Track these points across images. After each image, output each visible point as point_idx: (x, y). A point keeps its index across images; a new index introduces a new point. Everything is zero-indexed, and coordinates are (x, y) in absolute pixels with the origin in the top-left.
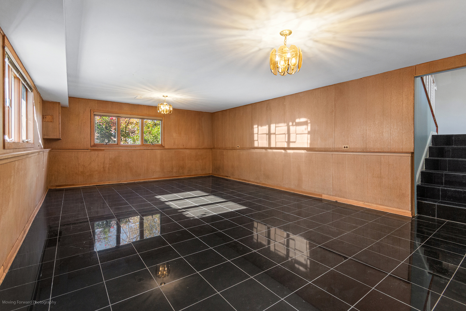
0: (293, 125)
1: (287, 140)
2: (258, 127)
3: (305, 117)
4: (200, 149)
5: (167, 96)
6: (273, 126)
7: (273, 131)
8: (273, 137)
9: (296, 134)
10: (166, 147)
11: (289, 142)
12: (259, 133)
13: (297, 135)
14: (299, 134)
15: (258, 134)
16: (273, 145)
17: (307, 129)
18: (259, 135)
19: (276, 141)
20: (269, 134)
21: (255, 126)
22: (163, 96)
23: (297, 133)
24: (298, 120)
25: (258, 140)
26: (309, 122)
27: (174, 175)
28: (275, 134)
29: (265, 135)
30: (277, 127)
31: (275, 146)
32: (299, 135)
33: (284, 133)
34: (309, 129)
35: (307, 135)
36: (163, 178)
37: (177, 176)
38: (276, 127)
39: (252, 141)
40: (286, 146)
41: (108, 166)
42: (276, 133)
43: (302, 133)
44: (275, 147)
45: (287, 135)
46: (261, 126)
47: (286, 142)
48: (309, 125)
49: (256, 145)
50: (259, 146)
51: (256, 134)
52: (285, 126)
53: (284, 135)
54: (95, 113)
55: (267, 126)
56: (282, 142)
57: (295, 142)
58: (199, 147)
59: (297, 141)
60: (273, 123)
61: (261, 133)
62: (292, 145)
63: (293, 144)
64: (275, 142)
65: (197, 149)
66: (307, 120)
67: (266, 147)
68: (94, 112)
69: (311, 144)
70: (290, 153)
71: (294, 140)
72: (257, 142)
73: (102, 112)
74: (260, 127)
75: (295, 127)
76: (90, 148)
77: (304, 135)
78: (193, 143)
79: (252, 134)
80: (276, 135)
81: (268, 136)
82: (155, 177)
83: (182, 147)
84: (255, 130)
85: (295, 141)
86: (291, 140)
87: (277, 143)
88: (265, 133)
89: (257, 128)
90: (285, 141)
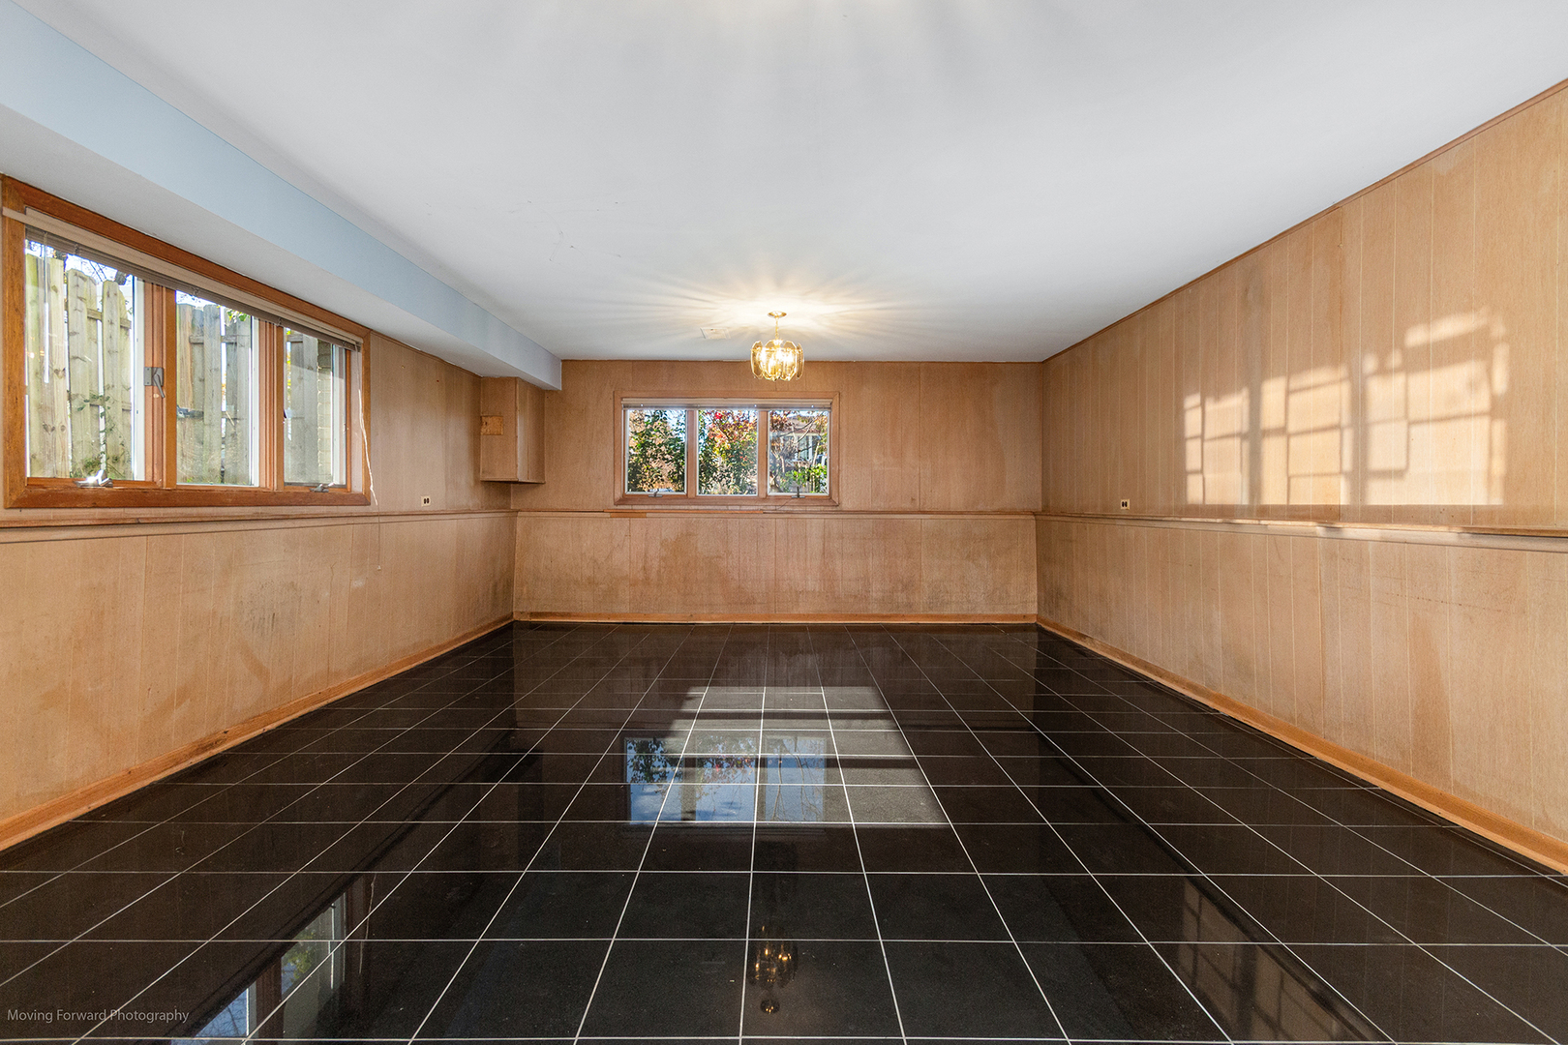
0: (1383, 371)
1: (1347, 466)
2: (1203, 405)
3: (1466, 309)
4: (980, 513)
5: (784, 315)
6: (1273, 391)
7: (1271, 416)
8: (1272, 448)
9: (1404, 424)
10: (846, 505)
11: (1360, 475)
12: (1207, 435)
13: (1415, 430)
14: (1428, 421)
15: (1202, 437)
16: (1273, 496)
17: (1485, 385)
18: (1206, 445)
19: (1291, 472)
20: (1254, 435)
21: (1192, 401)
22: (770, 314)
23: (1413, 416)
24: (1416, 337)
25: (1201, 471)
26: (1499, 330)
27: (875, 609)
28: (1282, 431)
29: (1236, 442)
30: (1295, 391)
31: (1282, 501)
32: (1432, 428)
33: (1335, 420)
34: (1500, 382)
35: (1485, 422)
36: (833, 618)
37: (884, 613)
38: (1288, 393)
39: (1178, 474)
40: (1341, 495)
41: (656, 564)
42: (1292, 428)
43: (1454, 411)
44: (1285, 503)
45: (1348, 435)
46: (1217, 398)
47: (1346, 475)
48: (1501, 353)
49: (1194, 493)
50: (1207, 503)
51: (1195, 437)
52: (1341, 381)
53: (1336, 434)
54: (625, 401)
55: (1245, 392)
56: (1326, 475)
57: (1399, 474)
58: (980, 507)
59: (1412, 470)
60: (1277, 375)
61: (1218, 433)
62: (1380, 495)
63: (1393, 484)
64: (1286, 479)
65: (969, 513)
66: (1482, 322)
67: (1239, 503)
68: (622, 398)
69: (1511, 483)
70: (1361, 542)
71: (1396, 463)
72: (1199, 478)
73: (644, 394)
74: (1210, 407)
75: (1399, 380)
76: (615, 507)
77: (1462, 423)
78: (954, 491)
79: (1179, 441)
80: (1289, 436)
81: (1246, 445)
82: (802, 610)
83: (907, 506)
84: (1192, 421)
85: (1402, 464)
86: (1378, 460)
87: (1293, 481)
88: (1236, 428)
89: (1199, 410)
90: (1335, 469)
